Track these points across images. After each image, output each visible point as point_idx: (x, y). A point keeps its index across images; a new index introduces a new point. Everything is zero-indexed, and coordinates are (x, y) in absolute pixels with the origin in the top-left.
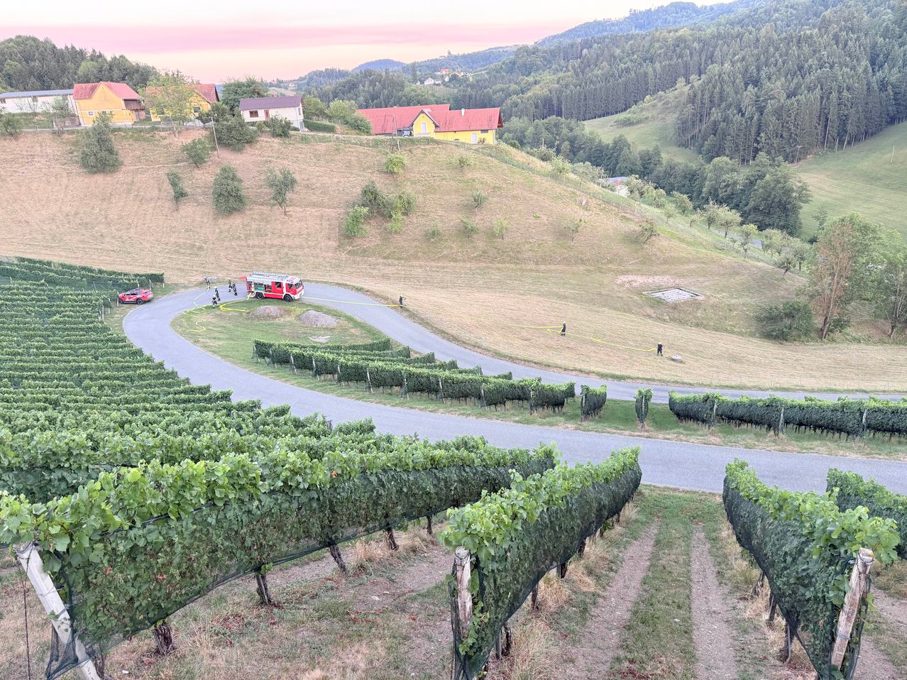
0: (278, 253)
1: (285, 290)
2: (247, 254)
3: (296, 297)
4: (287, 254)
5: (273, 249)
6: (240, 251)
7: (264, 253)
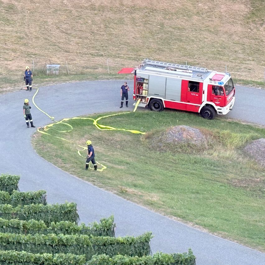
0: (146, 23)
1: (205, 97)
2: (94, 22)
3: (225, 110)
4: (162, 25)
5: (136, 15)
6: (79, 17)
7: (121, 21)
